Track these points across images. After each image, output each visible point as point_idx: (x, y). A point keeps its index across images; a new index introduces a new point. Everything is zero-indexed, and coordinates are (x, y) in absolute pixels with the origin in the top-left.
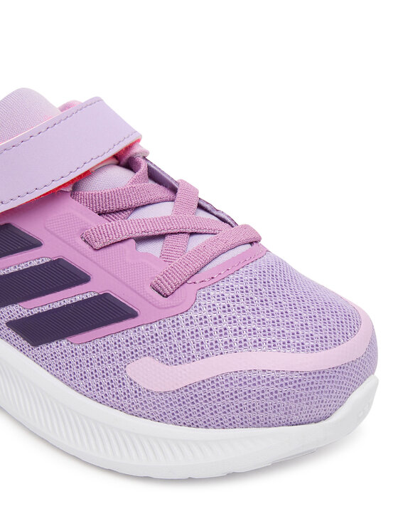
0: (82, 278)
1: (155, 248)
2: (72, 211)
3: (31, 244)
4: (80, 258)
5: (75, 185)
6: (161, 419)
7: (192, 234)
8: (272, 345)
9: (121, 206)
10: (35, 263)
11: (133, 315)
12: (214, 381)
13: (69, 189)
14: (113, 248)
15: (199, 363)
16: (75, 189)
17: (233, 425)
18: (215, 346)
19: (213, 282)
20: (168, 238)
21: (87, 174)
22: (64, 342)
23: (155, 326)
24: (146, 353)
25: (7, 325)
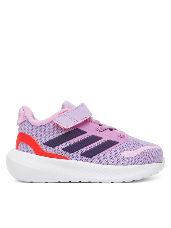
0: (100, 138)
3: (84, 133)
4: (98, 134)
6: (133, 164)
10: (86, 137)
12: (144, 152)
22: (100, 154)
23: (124, 144)
24: (125, 150)
25: (80, 155)
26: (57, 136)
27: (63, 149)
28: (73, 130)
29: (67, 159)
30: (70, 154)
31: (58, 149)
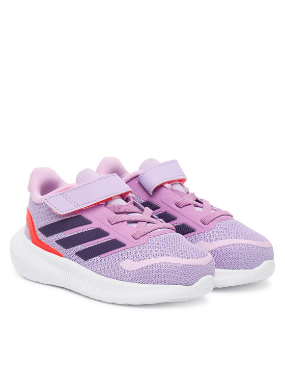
0: (106, 234)
1: (134, 225)
2: (104, 212)
3: (88, 222)
4: (105, 227)
5: (106, 202)
6: (131, 281)
7: (148, 223)
8: (172, 256)
9: (123, 211)
10: (89, 229)
11: (124, 245)
12: (151, 266)
13: (104, 204)
14: (118, 224)
15: (142, 262)
16: (106, 204)
17: (157, 283)
18: (147, 255)
19: (154, 236)
20: (139, 223)
21: (110, 199)
22: (97, 257)
23: (132, 249)
24: (128, 258)
25: (76, 253)
26: (52, 222)
27: (57, 242)
28: (73, 217)
29: (61, 256)
30: (65, 250)
31: (52, 240)
